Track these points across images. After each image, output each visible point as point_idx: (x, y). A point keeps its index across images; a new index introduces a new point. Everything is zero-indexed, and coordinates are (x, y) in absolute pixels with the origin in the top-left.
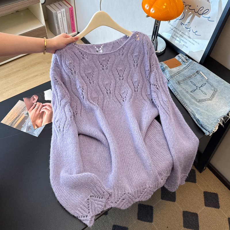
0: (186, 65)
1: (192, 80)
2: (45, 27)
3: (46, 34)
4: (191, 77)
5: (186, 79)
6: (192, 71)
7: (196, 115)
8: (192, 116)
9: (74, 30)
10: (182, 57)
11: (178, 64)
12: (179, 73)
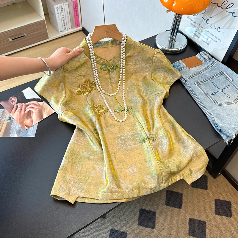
0: (209, 65)
1: (214, 81)
2: (44, 21)
3: (46, 28)
4: (212, 78)
5: (207, 80)
6: (215, 71)
7: (216, 119)
8: (210, 121)
9: (78, 25)
10: (205, 56)
11: (199, 63)
12: (198, 73)
